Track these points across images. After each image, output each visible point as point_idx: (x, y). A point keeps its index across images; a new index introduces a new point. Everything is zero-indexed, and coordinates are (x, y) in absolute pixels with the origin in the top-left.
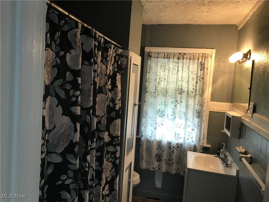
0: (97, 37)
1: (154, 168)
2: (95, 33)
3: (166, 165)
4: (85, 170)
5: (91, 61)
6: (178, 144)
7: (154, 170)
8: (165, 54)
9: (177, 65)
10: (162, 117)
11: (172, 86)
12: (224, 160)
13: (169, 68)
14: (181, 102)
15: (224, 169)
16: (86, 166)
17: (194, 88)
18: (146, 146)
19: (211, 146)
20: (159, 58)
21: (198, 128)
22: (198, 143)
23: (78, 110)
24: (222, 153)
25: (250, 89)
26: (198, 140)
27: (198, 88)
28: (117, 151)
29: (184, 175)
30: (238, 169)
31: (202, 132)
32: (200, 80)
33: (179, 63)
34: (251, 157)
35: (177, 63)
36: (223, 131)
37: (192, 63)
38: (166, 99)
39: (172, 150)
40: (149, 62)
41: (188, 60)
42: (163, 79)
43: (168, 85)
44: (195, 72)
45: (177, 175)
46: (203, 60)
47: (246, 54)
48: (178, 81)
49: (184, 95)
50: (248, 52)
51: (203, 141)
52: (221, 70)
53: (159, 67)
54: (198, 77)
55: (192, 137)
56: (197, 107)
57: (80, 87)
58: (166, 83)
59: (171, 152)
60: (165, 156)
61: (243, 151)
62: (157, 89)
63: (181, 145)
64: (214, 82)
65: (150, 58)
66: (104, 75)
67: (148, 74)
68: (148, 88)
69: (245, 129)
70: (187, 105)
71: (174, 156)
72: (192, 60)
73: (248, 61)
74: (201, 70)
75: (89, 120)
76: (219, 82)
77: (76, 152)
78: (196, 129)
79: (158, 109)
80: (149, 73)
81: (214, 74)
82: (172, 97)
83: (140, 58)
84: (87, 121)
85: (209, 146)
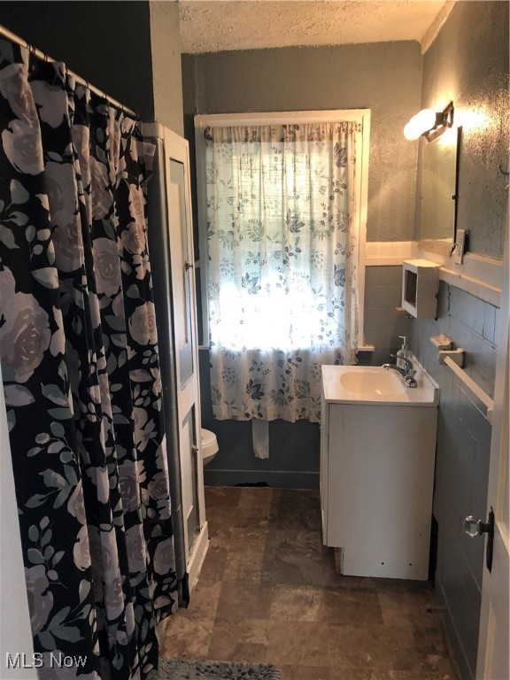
0: (73, 88)
1: (247, 415)
2: (68, 77)
3: (275, 403)
4: (89, 423)
5: (66, 150)
6: (297, 353)
7: (248, 419)
8: (247, 131)
9: (279, 156)
10: (255, 293)
11: (273, 212)
12: (407, 374)
13: (262, 166)
14: (299, 251)
15: (407, 393)
16: (90, 412)
17: (327, 212)
18: (224, 367)
19: (376, 349)
20: (233, 143)
21: (341, 309)
22: (345, 344)
23: (52, 277)
24: (402, 357)
25: (456, 197)
26: (343, 337)
27: (335, 212)
28: (154, 380)
29: (317, 420)
30: (437, 387)
31: (353, 317)
32: (338, 191)
33: (286, 152)
34: (464, 353)
35: (280, 152)
36: (400, 309)
37: (315, 148)
38: (260, 247)
39: (286, 367)
40: (209, 154)
41: (306, 143)
42: (249, 197)
43: (263, 212)
44: (326, 173)
45: (303, 422)
46: (343, 140)
47: (443, 114)
48: (285, 199)
49: (304, 233)
50: (446, 110)
51: (356, 338)
52: (386, 161)
53: (236, 164)
54: (333, 183)
55: (330, 333)
56: (337, 260)
57: (49, 219)
58: (257, 208)
59: (285, 374)
60: (270, 385)
61: (447, 343)
62: (237, 224)
63: (306, 353)
64: (372, 193)
65: (209, 142)
66: (101, 188)
67: (209, 187)
68: (215, 223)
69: (450, 294)
70: (312, 256)
71: (291, 382)
72: (315, 143)
73: (448, 130)
74: (339, 165)
75: (80, 301)
76: (384, 192)
77: (63, 378)
78: (336, 312)
79: (244, 275)
80: (213, 183)
81: (371, 173)
82: (275, 240)
83: (186, 143)
84: (77, 304)
85: (371, 348)
